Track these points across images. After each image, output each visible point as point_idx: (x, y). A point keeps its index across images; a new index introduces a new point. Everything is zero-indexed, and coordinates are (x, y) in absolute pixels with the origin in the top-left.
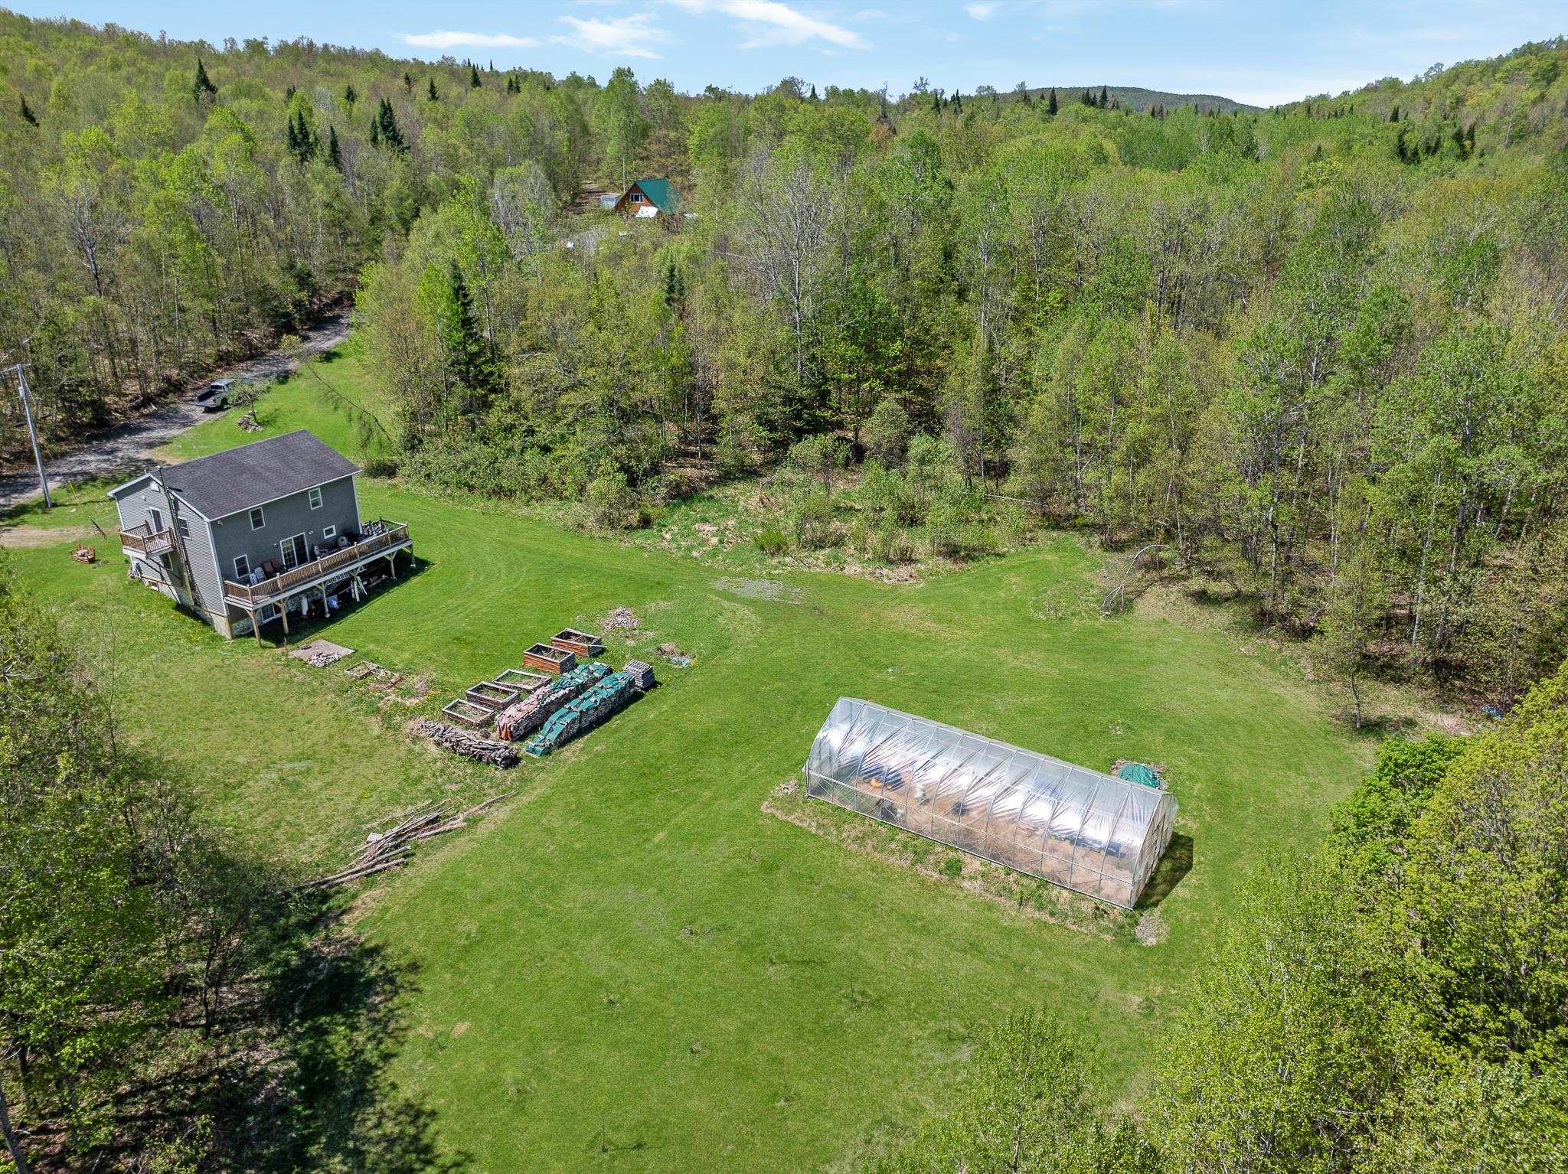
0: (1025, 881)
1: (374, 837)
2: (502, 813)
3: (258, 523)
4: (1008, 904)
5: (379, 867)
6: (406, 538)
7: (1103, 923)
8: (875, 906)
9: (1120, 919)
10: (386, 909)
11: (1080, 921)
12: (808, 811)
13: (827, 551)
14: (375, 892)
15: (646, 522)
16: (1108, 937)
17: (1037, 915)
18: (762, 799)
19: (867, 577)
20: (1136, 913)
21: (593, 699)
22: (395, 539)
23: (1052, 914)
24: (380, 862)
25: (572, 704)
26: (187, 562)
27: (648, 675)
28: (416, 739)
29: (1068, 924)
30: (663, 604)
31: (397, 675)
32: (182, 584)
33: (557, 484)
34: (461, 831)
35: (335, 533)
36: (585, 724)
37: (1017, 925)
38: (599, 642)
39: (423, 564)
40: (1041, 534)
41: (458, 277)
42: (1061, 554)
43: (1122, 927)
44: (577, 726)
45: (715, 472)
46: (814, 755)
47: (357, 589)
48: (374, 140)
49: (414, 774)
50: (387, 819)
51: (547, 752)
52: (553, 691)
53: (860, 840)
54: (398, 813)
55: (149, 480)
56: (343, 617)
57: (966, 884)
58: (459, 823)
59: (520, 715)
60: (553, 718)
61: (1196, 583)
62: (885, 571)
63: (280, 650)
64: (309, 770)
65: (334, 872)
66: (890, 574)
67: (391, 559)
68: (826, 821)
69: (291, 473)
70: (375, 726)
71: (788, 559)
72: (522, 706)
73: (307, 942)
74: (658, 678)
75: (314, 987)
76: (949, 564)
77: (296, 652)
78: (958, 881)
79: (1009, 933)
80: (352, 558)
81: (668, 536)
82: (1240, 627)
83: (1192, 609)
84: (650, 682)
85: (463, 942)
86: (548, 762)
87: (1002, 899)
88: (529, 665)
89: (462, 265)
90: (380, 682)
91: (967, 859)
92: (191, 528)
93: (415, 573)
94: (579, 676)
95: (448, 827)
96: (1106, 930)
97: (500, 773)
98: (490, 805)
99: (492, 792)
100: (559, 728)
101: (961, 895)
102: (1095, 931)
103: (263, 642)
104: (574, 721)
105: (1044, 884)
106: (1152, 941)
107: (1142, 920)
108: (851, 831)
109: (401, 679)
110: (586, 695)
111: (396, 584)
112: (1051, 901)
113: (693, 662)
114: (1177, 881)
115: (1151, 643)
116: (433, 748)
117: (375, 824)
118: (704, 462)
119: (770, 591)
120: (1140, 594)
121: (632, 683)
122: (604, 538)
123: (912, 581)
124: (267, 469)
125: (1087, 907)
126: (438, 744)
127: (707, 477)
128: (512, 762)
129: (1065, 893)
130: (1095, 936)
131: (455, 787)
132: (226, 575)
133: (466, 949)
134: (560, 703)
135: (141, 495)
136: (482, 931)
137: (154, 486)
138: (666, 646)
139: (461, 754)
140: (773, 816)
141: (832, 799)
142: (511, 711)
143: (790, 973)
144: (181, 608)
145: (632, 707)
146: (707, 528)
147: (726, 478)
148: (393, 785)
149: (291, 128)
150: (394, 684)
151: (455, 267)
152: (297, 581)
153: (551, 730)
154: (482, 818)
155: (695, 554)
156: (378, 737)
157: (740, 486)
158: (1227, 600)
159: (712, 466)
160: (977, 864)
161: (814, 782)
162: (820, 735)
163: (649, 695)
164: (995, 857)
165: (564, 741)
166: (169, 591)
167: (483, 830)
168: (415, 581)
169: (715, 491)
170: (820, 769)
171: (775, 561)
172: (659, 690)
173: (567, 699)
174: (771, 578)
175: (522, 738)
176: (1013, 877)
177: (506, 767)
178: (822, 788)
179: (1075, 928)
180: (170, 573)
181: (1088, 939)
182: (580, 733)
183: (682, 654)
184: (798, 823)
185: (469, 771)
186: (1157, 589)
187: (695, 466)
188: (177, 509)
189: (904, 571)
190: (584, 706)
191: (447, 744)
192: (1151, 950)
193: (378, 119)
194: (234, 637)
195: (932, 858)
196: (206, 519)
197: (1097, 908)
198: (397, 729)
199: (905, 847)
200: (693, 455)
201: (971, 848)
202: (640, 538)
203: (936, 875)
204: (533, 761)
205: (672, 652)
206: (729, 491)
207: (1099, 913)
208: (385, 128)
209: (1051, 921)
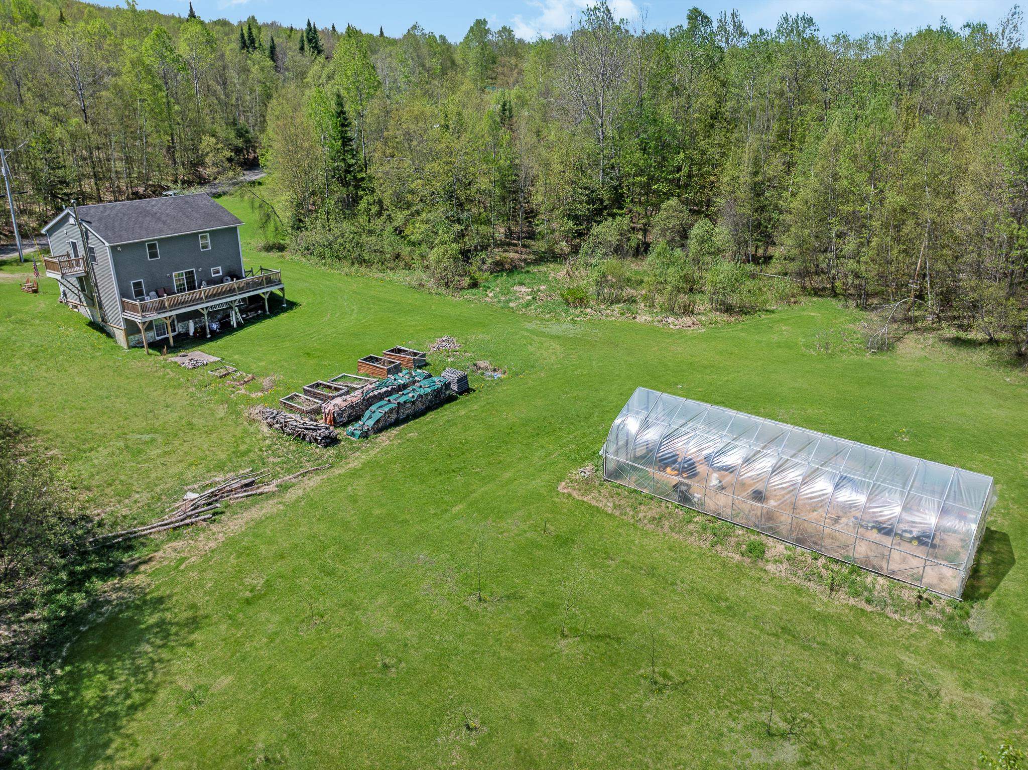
0: (836, 567)
1: (191, 496)
2: (313, 482)
3: (154, 255)
4: (818, 589)
5: (188, 521)
6: (279, 282)
7: (931, 613)
8: (674, 584)
9: (949, 610)
10: (183, 560)
11: (901, 608)
12: (604, 492)
13: (622, 305)
14: (177, 544)
15: (474, 285)
16: (938, 629)
17: (852, 601)
18: (560, 480)
19: (656, 324)
20: (967, 605)
21: (411, 395)
22: (270, 282)
23: (869, 602)
24: (190, 517)
25: (391, 398)
26: (96, 285)
27: (463, 381)
28: (252, 421)
29: (888, 611)
30: (481, 336)
31: (250, 376)
32: (94, 305)
33: (408, 259)
34: (272, 495)
35: (221, 274)
36: (402, 416)
37: (831, 611)
38: (424, 355)
39: (292, 305)
40: (803, 299)
41: (340, 104)
42: (823, 312)
43: (951, 618)
44: (394, 416)
45: (532, 257)
46: (612, 437)
47: (235, 318)
48: (302, 49)
49: (242, 448)
50: (208, 482)
51: (365, 435)
52: (377, 388)
53: (657, 520)
54: (220, 478)
55: (68, 215)
56: (221, 337)
57: (770, 567)
58: (272, 488)
59: (345, 404)
60: (373, 408)
61: (951, 333)
62: (671, 320)
63: (161, 358)
64: (153, 440)
65: (143, 524)
66: (676, 322)
67: (266, 297)
68: (622, 502)
69: (186, 220)
70: (221, 411)
71: (588, 310)
72: (348, 397)
73: (98, 585)
74: (471, 385)
75: (90, 629)
76: (725, 317)
77: (173, 358)
78: (761, 564)
79: (821, 619)
80: (231, 291)
81: (490, 295)
82: (999, 363)
83: (952, 351)
84: (464, 388)
85: (248, 594)
86: (365, 444)
87: (812, 584)
88: (362, 371)
89: (343, 93)
90: (235, 380)
91: (770, 542)
92: (98, 255)
93: (284, 310)
94: (402, 378)
95: (259, 491)
96: (934, 621)
97: (317, 450)
98: (304, 475)
99: (308, 465)
100: (377, 416)
101: (765, 578)
102: (920, 620)
103: (151, 351)
104: (391, 411)
105: (856, 570)
106: (988, 636)
107: (973, 612)
108: (647, 512)
109: (253, 378)
110: (405, 392)
111: (269, 317)
112: (866, 588)
113: (503, 376)
114: (1004, 575)
115: (917, 373)
116: (265, 429)
117: (196, 486)
118: (524, 250)
119: (572, 331)
120: (899, 339)
121: (447, 386)
122: (439, 294)
123: (694, 327)
124: (166, 214)
125: (909, 596)
126: (270, 426)
127: (525, 260)
128: (331, 441)
129: (881, 580)
130: (920, 627)
131: (276, 460)
132: (124, 294)
133: (248, 602)
134: (380, 397)
135: (64, 230)
136: (268, 585)
137: (72, 221)
138: (481, 363)
139: (289, 434)
140: (570, 495)
141: (630, 482)
142: (338, 401)
143: (583, 648)
144: (93, 325)
145: (446, 406)
146: (523, 289)
147: (541, 259)
148: (223, 456)
149: (242, 35)
150: (245, 382)
151: (339, 96)
152: (182, 303)
153: (370, 417)
154: (294, 485)
155: (512, 305)
156: (221, 419)
157: (552, 266)
158: (981, 344)
159: (530, 253)
160: (781, 547)
161: (611, 466)
162: (618, 421)
163: (462, 398)
164: (800, 541)
165: (381, 427)
166: (85, 312)
167: (291, 495)
168: (283, 316)
169: (532, 268)
170: (617, 452)
171: (578, 310)
172: (472, 395)
173: (389, 394)
174: (574, 323)
175: (345, 425)
176: (821, 562)
177: (326, 446)
178: (619, 472)
179: (897, 617)
180: (85, 295)
181: (914, 630)
182: (397, 423)
183: (495, 370)
184: (594, 503)
185: (293, 448)
186: (914, 335)
187: (517, 252)
188: (88, 238)
189: (687, 320)
190: (402, 400)
191: (277, 426)
192: (991, 646)
193: (305, 35)
194: (129, 347)
195: (733, 540)
196: (107, 244)
197: (920, 597)
198: (239, 414)
199: (704, 528)
200: (516, 245)
201: (774, 533)
202: (468, 294)
203: (738, 557)
204: (351, 442)
205: (486, 369)
206: (543, 268)
207: (923, 602)
208: (310, 41)
209: (869, 608)
